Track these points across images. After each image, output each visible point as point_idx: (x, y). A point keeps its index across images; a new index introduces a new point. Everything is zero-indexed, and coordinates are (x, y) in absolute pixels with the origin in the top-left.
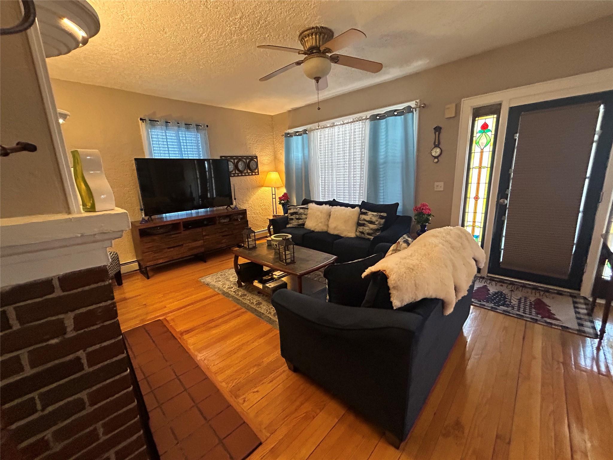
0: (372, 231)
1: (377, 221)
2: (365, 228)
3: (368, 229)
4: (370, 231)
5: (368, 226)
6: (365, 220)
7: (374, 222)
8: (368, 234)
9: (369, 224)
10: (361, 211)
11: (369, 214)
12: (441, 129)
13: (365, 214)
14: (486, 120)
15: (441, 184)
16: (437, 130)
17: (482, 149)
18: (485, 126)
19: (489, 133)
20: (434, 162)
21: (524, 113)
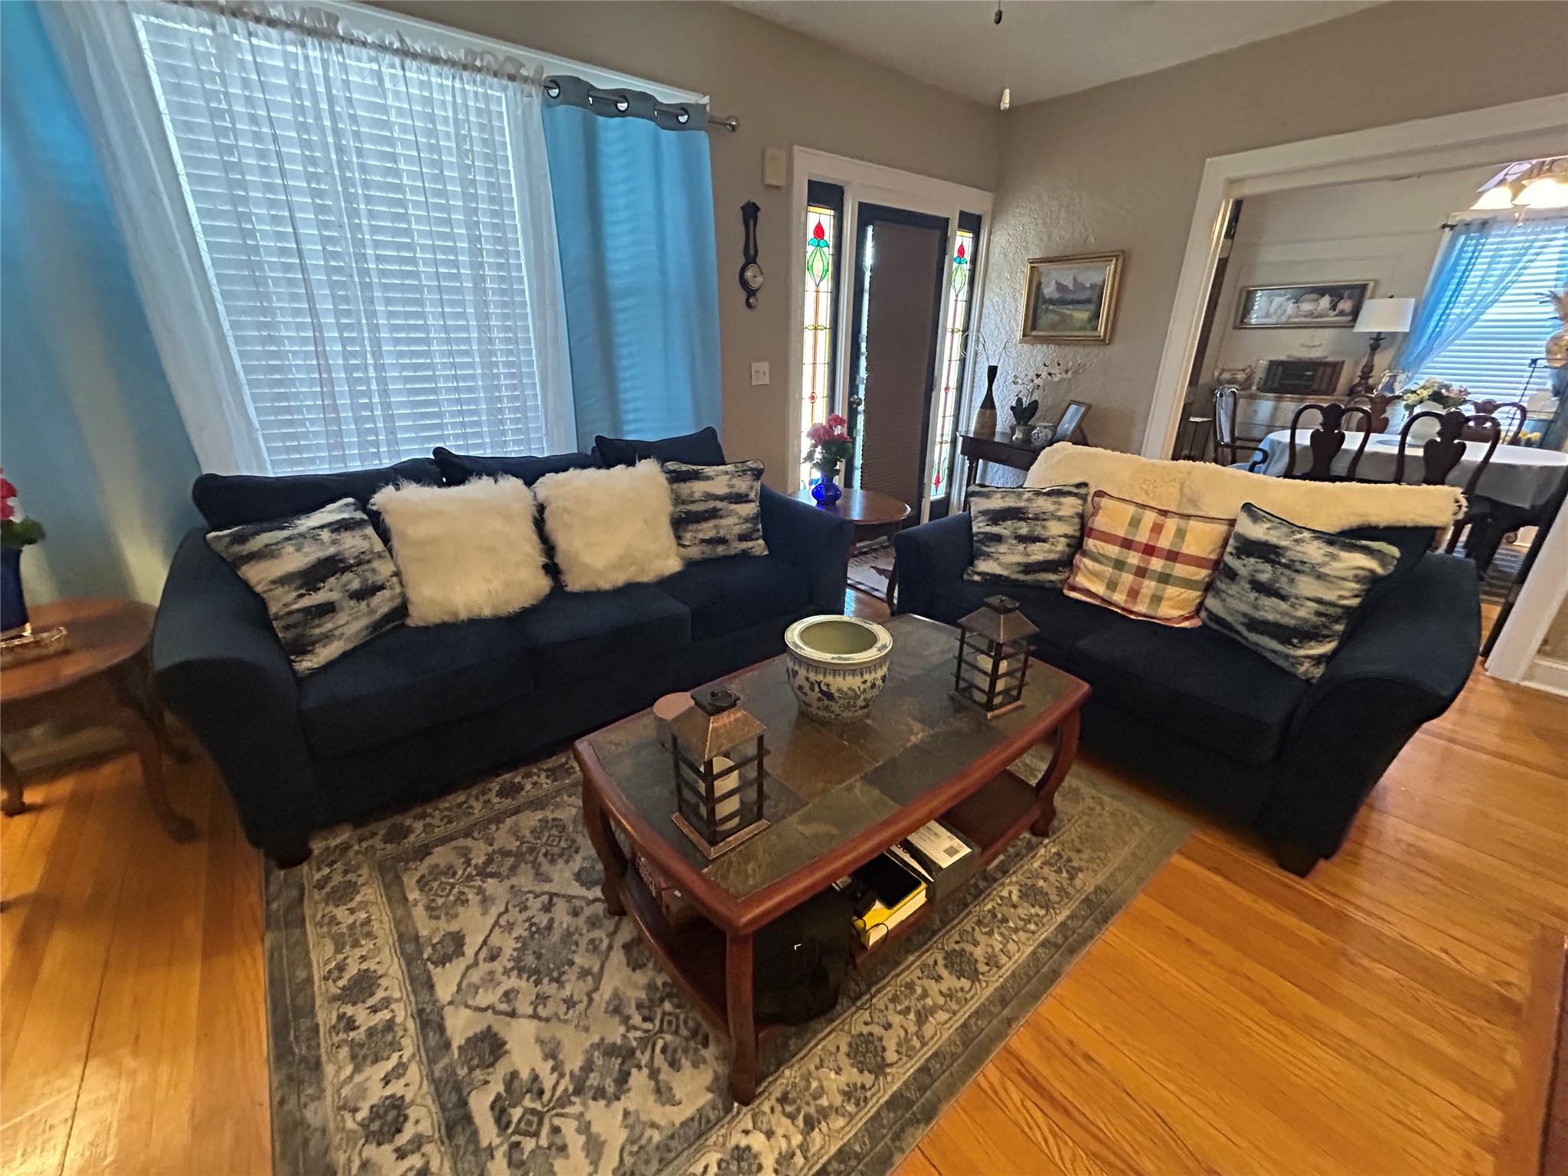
0: (750, 525)
1: (751, 488)
2: (724, 522)
3: (737, 521)
4: (744, 526)
5: (732, 513)
6: (710, 497)
7: (747, 495)
8: (742, 538)
9: (733, 507)
10: (670, 472)
11: (711, 474)
12: (759, 213)
13: (696, 476)
14: (821, 216)
15: (764, 366)
16: (750, 212)
17: (818, 286)
18: (819, 231)
19: (825, 249)
20: (749, 305)
21: (877, 222)
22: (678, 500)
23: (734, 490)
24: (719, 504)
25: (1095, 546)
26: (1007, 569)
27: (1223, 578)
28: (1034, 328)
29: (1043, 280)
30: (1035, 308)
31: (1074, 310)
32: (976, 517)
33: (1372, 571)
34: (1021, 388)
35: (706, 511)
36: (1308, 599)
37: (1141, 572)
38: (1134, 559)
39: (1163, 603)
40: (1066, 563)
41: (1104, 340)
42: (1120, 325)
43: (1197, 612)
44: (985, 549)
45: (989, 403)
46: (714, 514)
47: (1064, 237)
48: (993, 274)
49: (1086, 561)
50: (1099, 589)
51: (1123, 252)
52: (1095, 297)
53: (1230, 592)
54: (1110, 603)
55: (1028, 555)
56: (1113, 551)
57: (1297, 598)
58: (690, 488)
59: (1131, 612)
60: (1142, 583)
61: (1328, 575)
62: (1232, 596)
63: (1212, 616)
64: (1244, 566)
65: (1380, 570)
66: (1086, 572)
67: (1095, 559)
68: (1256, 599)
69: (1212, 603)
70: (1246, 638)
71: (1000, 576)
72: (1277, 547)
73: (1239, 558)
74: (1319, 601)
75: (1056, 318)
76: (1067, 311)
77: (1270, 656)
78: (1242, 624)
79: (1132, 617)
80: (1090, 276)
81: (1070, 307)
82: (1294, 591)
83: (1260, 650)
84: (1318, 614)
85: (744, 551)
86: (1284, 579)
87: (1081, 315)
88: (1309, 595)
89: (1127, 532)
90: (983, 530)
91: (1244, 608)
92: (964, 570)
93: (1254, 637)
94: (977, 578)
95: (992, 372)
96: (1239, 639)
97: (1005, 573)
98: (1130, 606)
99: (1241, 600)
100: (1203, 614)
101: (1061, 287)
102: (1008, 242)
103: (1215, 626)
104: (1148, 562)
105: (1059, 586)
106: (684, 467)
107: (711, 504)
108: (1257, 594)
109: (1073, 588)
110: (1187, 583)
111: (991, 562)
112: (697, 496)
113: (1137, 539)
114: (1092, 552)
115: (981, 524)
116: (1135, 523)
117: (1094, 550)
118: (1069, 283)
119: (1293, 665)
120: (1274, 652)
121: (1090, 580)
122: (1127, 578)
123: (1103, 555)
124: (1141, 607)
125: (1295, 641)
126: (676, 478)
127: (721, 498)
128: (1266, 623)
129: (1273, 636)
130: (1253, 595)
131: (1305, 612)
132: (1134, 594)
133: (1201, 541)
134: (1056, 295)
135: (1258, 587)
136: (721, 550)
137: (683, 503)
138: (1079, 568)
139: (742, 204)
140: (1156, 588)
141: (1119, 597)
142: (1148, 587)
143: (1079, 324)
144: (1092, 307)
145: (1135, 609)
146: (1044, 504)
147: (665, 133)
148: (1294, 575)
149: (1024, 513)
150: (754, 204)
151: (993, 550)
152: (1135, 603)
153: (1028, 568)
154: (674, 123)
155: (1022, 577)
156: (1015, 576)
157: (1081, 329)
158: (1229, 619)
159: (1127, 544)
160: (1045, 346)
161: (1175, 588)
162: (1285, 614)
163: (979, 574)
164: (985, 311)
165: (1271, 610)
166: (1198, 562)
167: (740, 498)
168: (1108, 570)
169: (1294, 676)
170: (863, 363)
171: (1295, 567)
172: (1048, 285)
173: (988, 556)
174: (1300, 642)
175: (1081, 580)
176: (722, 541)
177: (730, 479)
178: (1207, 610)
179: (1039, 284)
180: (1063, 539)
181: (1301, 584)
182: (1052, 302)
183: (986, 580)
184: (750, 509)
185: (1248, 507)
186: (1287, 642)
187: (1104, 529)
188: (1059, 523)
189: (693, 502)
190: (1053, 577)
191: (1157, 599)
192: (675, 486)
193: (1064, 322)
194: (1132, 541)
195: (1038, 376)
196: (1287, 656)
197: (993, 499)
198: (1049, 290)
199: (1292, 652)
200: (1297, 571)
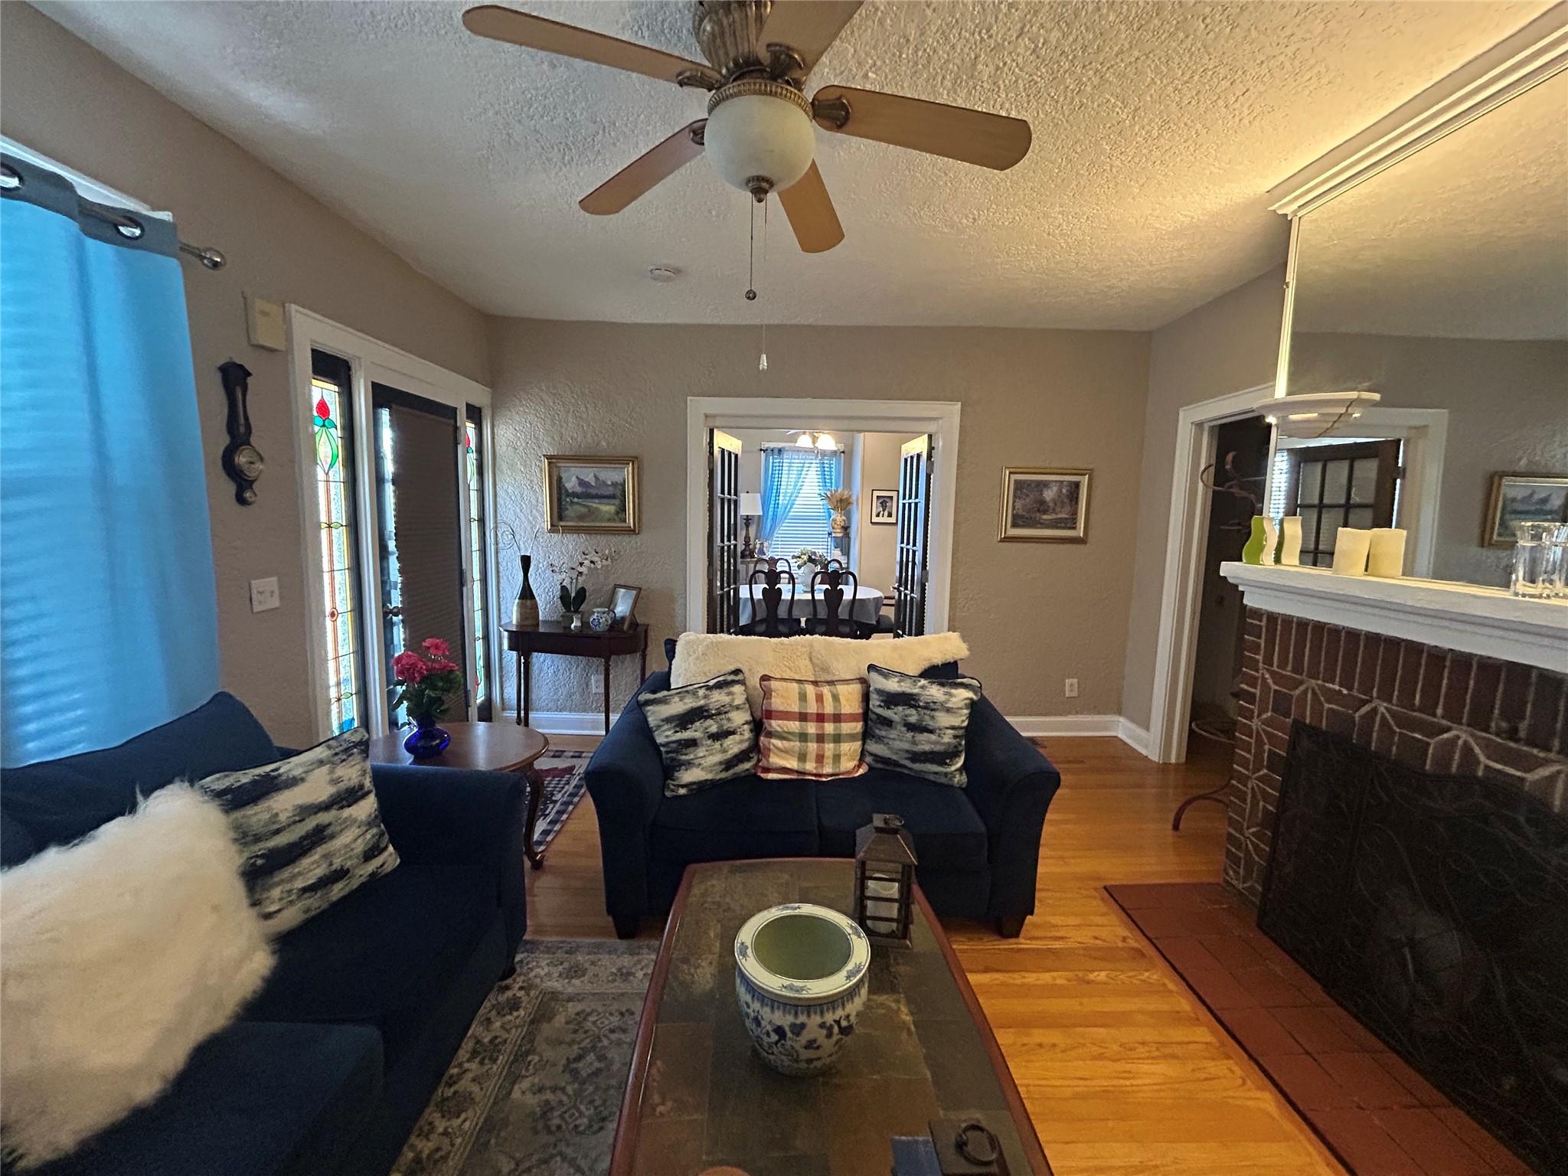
4: (368, 836)
7: (361, 787)
10: (218, 794)
11: (297, 772)
12: (249, 380)
13: (269, 786)
14: (323, 391)
15: (271, 583)
16: (234, 378)
17: (327, 474)
18: (323, 409)
19: (332, 430)
20: (241, 500)
21: (394, 406)
22: (244, 837)
23: (342, 786)
24: (323, 818)
25: (779, 726)
26: (711, 771)
27: (879, 726)
28: (561, 518)
29: (564, 475)
30: (559, 500)
31: (599, 503)
32: (659, 727)
33: (971, 699)
34: (564, 575)
35: (303, 838)
36: (947, 728)
37: (820, 738)
38: (811, 728)
39: (842, 759)
40: (754, 749)
41: (634, 531)
42: (645, 517)
43: (861, 760)
44: (683, 757)
45: (527, 594)
46: (319, 836)
47: (575, 437)
48: (503, 466)
49: (775, 741)
50: (793, 764)
51: (636, 458)
52: (618, 493)
53: (892, 736)
54: (804, 773)
55: (725, 751)
56: (794, 726)
57: (940, 730)
58: (269, 808)
59: (820, 776)
60: (823, 748)
61: (952, 708)
62: (894, 739)
63: (878, 758)
64: (895, 714)
65: (975, 697)
66: (775, 751)
67: (782, 738)
68: (913, 737)
69: (873, 747)
70: (910, 769)
71: (706, 780)
72: (911, 695)
73: (889, 708)
74: (953, 728)
75: (584, 510)
76: (594, 504)
77: (932, 778)
78: (906, 759)
79: (824, 779)
80: (610, 475)
81: (597, 501)
82: (937, 725)
83: (922, 775)
84: (955, 737)
85: (373, 875)
86: (927, 718)
87: (608, 508)
88: (947, 725)
89: (800, 706)
90: (674, 738)
91: (906, 746)
92: (664, 787)
93: (918, 766)
94: (682, 791)
95: (526, 561)
96: (906, 771)
97: (710, 777)
98: (820, 771)
99: (901, 741)
100: (868, 759)
101: (582, 483)
102: (516, 436)
103: (880, 766)
104: (823, 728)
105: (753, 771)
106: (245, 777)
107: (310, 824)
108: (912, 734)
109: (767, 770)
110: (852, 737)
111: (695, 769)
112: (283, 817)
113: (809, 711)
114: (777, 732)
115: (669, 733)
116: (803, 697)
117: (778, 729)
118: (590, 478)
119: (951, 779)
120: (936, 773)
121: (783, 758)
122: (813, 747)
123: (789, 733)
124: (828, 769)
125: (948, 761)
126: (234, 800)
127: (326, 807)
128: (925, 753)
129: (932, 761)
130: (910, 735)
131: (948, 738)
132: (820, 759)
133: (850, 700)
134: (579, 490)
135: (911, 727)
136: (338, 891)
137: (258, 839)
138: (769, 750)
139: (221, 362)
140: (835, 749)
141: (810, 766)
142: (829, 749)
143: (607, 516)
144: (617, 502)
145: (824, 772)
146: (719, 698)
147: (91, 244)
148: (933, 713)
149: (707, 711)
150: (241, 367)
151: (692, 756)
152: (822, 767)
153: (729, 764)
154: (110, 232)
155: (724, 775)
156: (718, 777)
157: (609, 520)
158: (894, 757)
159: (803, 717)
160: (575, 535)
161: (846, 744)
162: (936, 743)
163: (683, 786)
164: (499, 499)
165: (925, 743)
166: (852, 718)
167: (350, 796)
168: (796, 745)
169: (952, 786)
170: (394, 564)
171: (930, 707)
172: (569, 480)
173: (689, 764)
174: (951, 761)
175: (775, 760)
176: (341, 874)
177: (332, 772)
178: (871, 754)
179: (560, 479)
180: (746, 727)
181: (939, 719)
182: (575, 495)
183: (692, 790)
184: (368, 806)
185: (872, 668)
186: (943, 764)
187: (781, 708)
188: (739, 712)
189: (277, 832)
190: (747, 765)
191: (837, 758)
192: (238, 814)
193: (592, 513)
194: (806, 714)
195: (581, 564)
196: (946, 774)
197: (673, 705)
198: (571, 484)
199: (948, 770)
200: (932, 710)
